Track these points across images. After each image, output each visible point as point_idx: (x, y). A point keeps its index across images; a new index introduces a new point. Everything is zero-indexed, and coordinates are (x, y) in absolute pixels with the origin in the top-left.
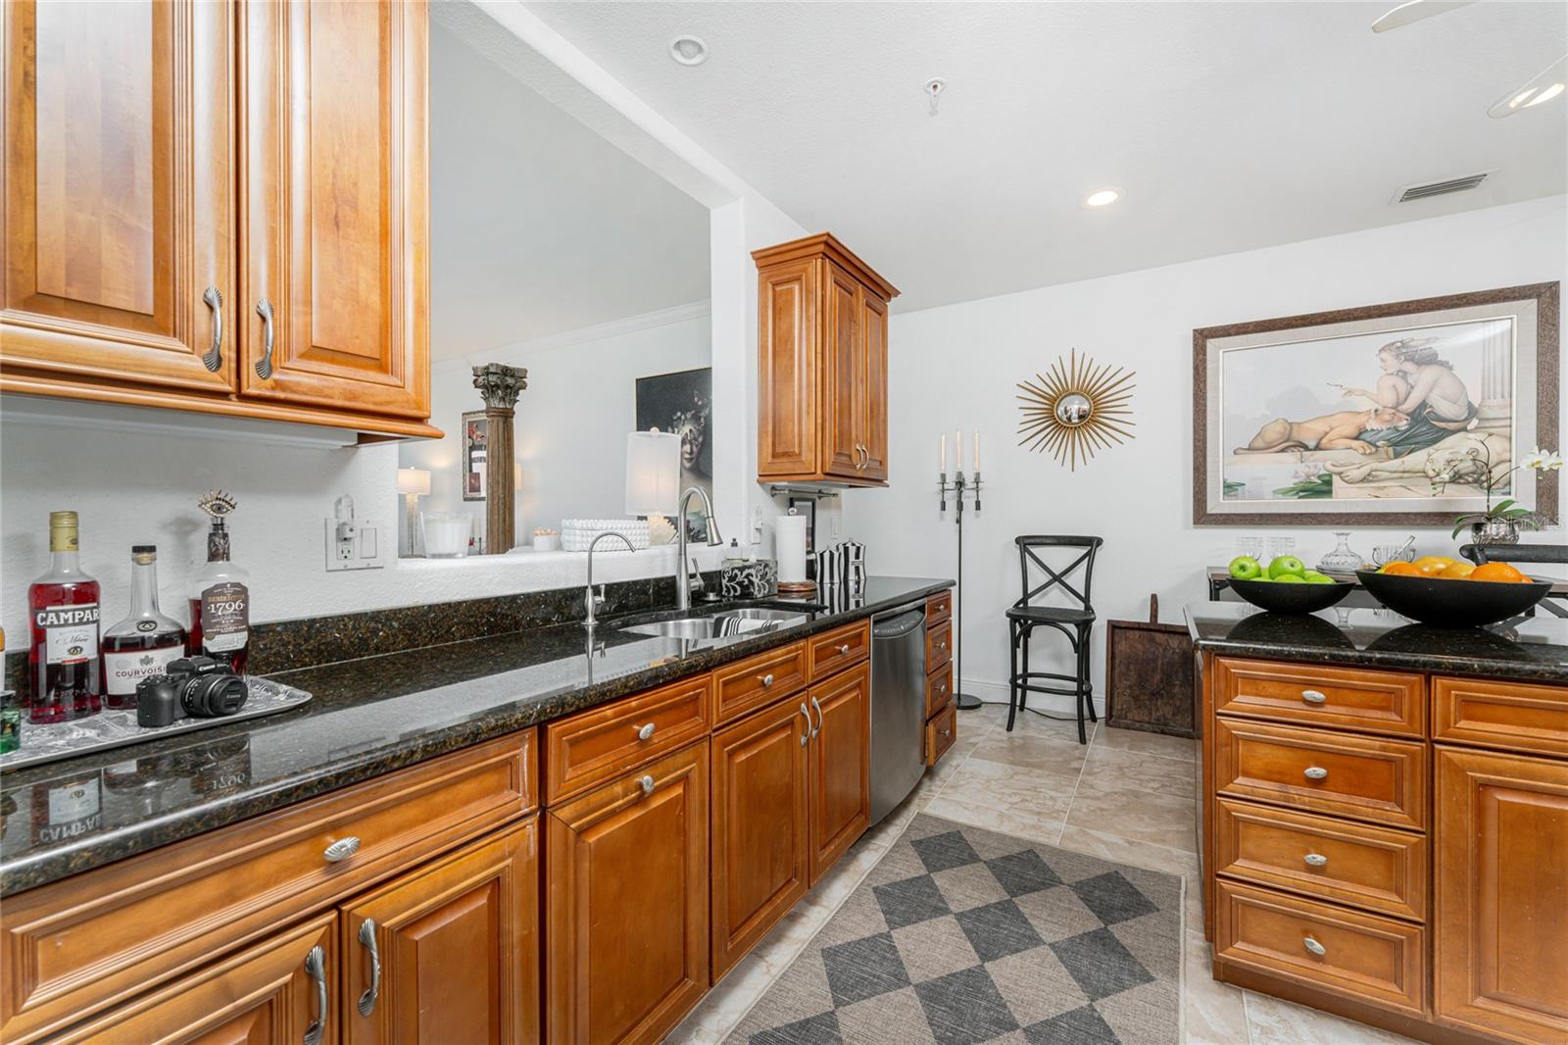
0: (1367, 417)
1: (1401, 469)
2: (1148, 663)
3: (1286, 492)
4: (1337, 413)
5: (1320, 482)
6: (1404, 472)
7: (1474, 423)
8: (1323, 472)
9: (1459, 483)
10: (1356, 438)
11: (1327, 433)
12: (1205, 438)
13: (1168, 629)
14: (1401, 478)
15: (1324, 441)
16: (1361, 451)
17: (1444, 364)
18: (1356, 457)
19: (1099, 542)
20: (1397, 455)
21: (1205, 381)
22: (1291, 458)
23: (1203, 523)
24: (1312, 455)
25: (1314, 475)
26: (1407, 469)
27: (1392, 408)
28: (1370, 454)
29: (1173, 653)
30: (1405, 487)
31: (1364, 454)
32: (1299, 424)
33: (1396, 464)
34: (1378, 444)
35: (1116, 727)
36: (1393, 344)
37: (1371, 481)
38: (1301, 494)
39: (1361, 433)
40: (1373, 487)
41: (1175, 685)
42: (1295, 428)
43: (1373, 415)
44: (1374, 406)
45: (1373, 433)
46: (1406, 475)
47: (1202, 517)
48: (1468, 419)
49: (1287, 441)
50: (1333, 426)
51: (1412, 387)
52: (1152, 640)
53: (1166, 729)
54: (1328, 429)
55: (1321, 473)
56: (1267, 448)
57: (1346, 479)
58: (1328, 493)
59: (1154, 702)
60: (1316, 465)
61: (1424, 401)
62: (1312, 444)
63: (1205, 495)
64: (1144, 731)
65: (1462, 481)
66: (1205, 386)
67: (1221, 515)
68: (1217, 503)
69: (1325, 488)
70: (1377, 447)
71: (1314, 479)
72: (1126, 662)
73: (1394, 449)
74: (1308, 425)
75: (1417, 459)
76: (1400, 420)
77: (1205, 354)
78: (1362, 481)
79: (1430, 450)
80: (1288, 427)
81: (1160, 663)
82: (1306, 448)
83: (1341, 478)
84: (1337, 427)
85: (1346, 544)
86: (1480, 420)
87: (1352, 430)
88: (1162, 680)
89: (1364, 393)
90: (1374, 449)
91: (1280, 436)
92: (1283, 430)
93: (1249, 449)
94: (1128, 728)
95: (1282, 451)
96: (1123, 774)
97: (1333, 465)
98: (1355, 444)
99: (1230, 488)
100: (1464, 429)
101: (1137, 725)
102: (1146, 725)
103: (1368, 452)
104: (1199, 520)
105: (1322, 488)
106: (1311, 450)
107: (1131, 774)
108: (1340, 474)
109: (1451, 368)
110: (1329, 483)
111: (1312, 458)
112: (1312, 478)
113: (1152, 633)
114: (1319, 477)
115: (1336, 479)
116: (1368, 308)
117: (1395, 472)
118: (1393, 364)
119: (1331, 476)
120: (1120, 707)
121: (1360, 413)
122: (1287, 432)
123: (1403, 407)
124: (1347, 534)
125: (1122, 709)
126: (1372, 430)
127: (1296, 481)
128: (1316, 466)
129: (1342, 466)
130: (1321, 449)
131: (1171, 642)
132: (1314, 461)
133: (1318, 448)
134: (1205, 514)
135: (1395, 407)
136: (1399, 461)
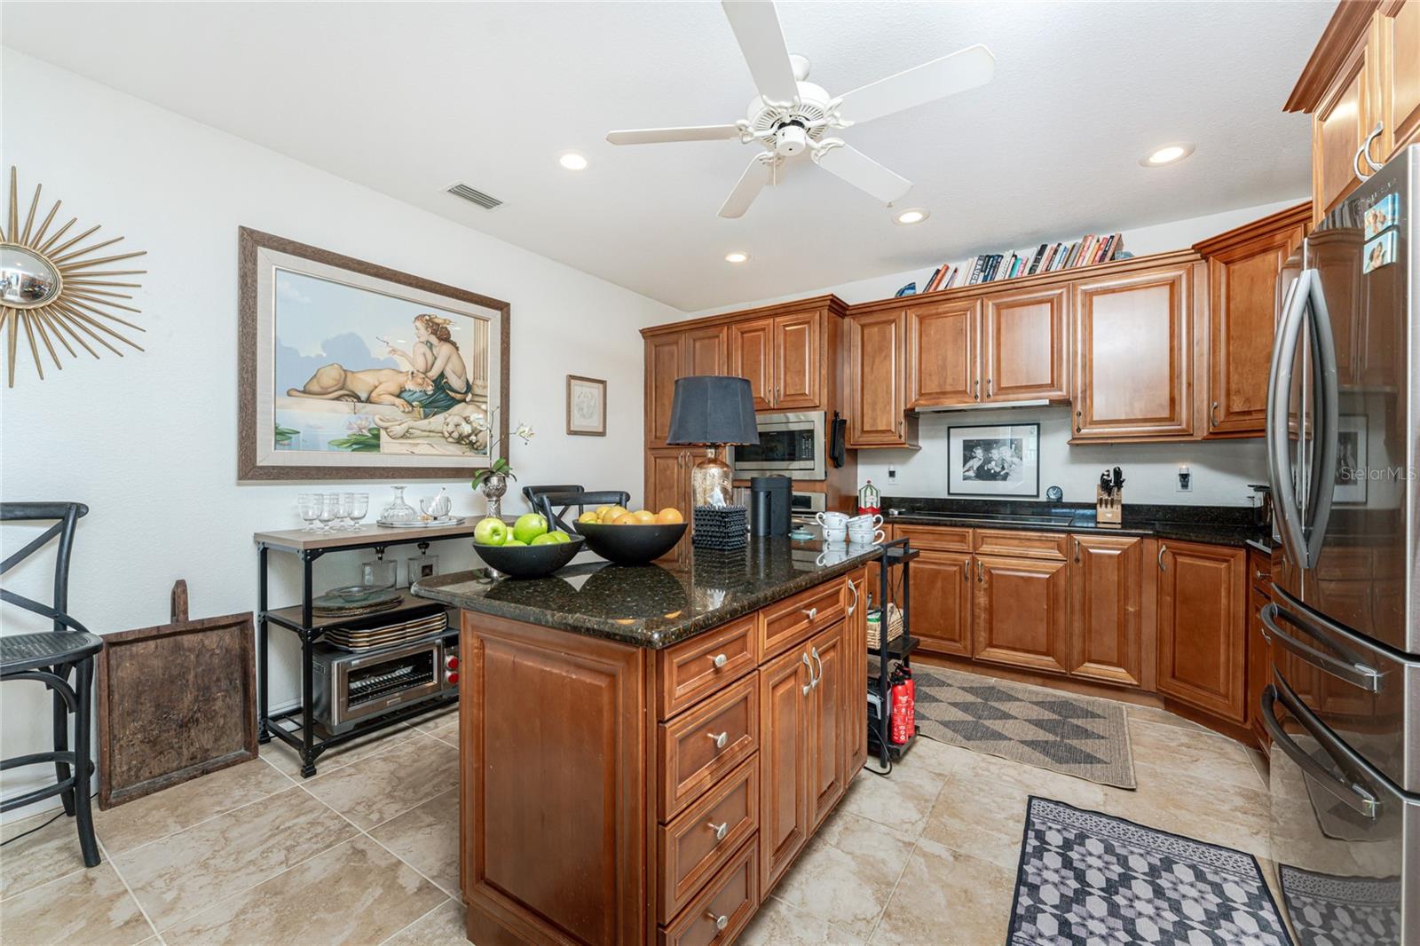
0: (406, 378)
1: (428, 429)
2: (172, 682)
3: (340, 444)
4: (385, 369)
5: (370, 435)
6: (430, 431)
7: (469, 397)
8: (373, 426)
9: (461, 444)
10: (398, 396)
11: (376, 387)
12: (255, 370)
13: (206, 626)
14: (428, 436)
15: (373, 394)
16: (402, 409)
17: (454, 344)
18: (398, 414)
19: (80, 510)
20: (426, 416)
21: (255, 297)
22: (344, 407)
23: (252, 478)
24: (364, 407)
25: (364, 428)
26: (432, 429)
27: (422, 373)
28: (408, 412)
29: (211, 656)
30: (430, 445)
31: (404, 412)
32: (353, 373)
33: (424, 423)
34: (414, 404)
35: (124, 802)
36: (424, 315)
37: (409, 438)
38: (355, 447)
39: (402, 392)
40: (410, 444)
41: (214, 700)
42: (349, 375)
43: (410, 376)
44: (410, 369)
45: (410, 393)
46: (432, 434)
47: (250, 470)
48: (466, 393)
49: (341, 389)
50: (381, 380)
51: (436, 358)
52: (178, 648)
53: (206, 765)
54: (377, 384)
55: (371, 427)
56: (323, 393)
57: (391, 434)
58: (376, 447)
59: (185, 735)
60: (369, 417)
61: (442, 372)
62: (363, 396)
63: (254, 442)
64: (175, 784)
65: (463, 442)
66: (255, 304)
67: (274, 467)
68: (268, 454)
69: (374, 442)
70: (413, 406)
71: (365, 432)
72: (134, 692)
73: (424, 411)
74: (361, 376)
75: (437, 421)
76: (428, 385)
77: (255, 264)
78: (402, 437)
79: (445, 414)
80: (343, 374)
81: (191, 677)
82: (359, 399)
83: (387, 432)
84: (385, 382)
85: (402, 498)
86: (473, 395)
87: (395, 389)
88: (196, 699)
89: (404, 355)
90: (410, 409)
91: (335, 383)
92: (338, 377)
93: (304, 392)
94: (146, 793)
95: (337, 399)
96: (218, 872)
97: (381, 420)
98: (398, 401)
99: (281, 435)
100: (464, 401)
101: (161, 780)
102: (175, 774)
103: (407, 410)
104: (246, 474)
105: (369, 443)
106: (362, 402)
107: (230, 864)
108: (386, 429)
109: (457, 349)
110: (377, 437)
111: (364, 411)
112: (364, 431)
113: (179, 638)
114: (370, 430)
115: (383, 433)
116: (409, 276)
117: (425, 431)
118: (425, 335)
119: (379, 430)
120: (125, 768)
121: (401, 372)
122: (342, 379)
123: (430, 374)
124: (402, 488)
125: (129, 769)
126: (410, 390)
127: (350, 432)
128: (367, 418)
129: (388, 421)
130: (371, 403)
131: (206, 642)
132: (366, 413)
133: (368, 401)
134: (254, 466)
135: (425, 373)
136: (426, 421)
